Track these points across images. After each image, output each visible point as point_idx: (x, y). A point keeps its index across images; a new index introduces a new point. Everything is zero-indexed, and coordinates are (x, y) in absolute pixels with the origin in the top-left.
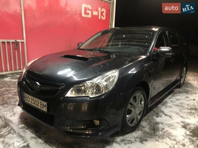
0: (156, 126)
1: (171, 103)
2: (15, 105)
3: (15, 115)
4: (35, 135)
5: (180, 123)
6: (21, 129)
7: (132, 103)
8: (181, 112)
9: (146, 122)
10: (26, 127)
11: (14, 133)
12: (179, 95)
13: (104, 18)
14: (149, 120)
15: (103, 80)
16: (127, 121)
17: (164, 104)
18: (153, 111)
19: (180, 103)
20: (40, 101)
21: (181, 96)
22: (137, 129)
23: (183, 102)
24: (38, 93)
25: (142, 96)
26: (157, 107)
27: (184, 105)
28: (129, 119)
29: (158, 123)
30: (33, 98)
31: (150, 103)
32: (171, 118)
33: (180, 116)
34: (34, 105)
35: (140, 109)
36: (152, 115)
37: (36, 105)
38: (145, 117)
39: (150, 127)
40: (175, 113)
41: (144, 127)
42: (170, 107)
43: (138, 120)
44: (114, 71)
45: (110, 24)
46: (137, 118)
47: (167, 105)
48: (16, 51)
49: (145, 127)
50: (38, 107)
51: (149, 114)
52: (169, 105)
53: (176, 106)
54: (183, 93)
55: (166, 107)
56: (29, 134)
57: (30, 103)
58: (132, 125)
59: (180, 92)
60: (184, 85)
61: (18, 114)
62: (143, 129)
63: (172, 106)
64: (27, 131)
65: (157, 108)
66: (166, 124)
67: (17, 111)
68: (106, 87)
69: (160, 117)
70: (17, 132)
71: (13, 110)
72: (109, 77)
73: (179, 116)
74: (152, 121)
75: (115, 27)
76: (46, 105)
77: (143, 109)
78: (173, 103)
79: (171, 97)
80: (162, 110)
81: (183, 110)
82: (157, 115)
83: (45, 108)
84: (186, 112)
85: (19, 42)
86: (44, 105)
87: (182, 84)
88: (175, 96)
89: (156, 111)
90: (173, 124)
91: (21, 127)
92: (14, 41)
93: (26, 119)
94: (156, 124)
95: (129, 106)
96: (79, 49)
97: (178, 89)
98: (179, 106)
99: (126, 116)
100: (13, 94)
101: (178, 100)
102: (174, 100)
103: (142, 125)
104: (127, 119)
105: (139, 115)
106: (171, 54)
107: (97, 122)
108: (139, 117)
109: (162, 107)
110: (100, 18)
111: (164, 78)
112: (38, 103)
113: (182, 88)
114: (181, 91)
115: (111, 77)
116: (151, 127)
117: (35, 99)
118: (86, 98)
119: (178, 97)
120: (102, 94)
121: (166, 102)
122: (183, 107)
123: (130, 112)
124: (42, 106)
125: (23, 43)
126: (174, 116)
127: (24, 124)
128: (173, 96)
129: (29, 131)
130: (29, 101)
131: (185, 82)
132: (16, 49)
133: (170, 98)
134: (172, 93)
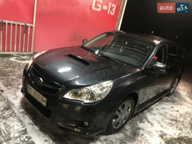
0: (138, 131)
1: (156, 110)
2: (18, 88)
3: (17, 98)
4: (33, 121)
5: (159, 132)
6: (21, 114)
7: (120, 110)
8: (163, 121)
9: (130, 126)
10: (26, 113)
11: (15, 117)
12: (166, 103)
13: (112, 14)
14: (133, 124)
15: (98, 89)
16: (113, 124)
17: (150, 110)
18: (138, 116)
19: (164, 112)
20: (41, 96)
21: (168, 105)
22: (120, 131)
23: (167, 112)
24: (40, 87)
25: (130, 104)
26: (143, 112)
27: (167, 115)
28: (114, 123)
29: (139, 129)
30: (35, 91)
31: (136, 110)
32: (152, 125)
33: (161, 125)
34: (36, 97)
35: (126, 115)
36: (136, 120)
37: (37, 98)
38: (130, 121)
39: (131, 131)
40: (157, 121)
41: (126, 130)
42: (155, 114)
43: (123, 124)
44: (109, 82)
45: (118, 20)
46: (122, 122)
47: (152, 112)
48: (25, 34)
49: (128, 130)
50: (38, 100)
51: (134, 118)
52: (154, 112)
53: (160, 114)
54: (170, 102)
55: (151, 114)
56: (27, 120)
57: (32, 94)
58: (117, 128)
59: (167, 101)
60: (173, 94)
61: (20, 98)
62: (125, 132)
63: (157, 114)
64: (26, 116)
65: (143, 114)
66: (146, 131)
67: (19, 95)
68: (100, 95)
69: (143, 123)
70: (17, 116)
71: (16, 93)
72: (104, 87)
73: (159, 125)
74: (135, 126)
75: (120, 30)
76: (45, 101)
77: (128, 115)
78: (158, 111)
79: (158, 104)
80: (146, 116)
81: (165, 119)
82: (140, 120)
83: (44, 103)
84: (167, 122)
85: (28, 26)
86: (44, 100)
87: (171, 93)
88: (162, 104)
89: (141, 116)
90: (152, 132)
91: (21, 112)
92: (23, 24)
93: (26, 104)
94: (137, 130)
95: (117, 112)
96: (83, 47)
97: (166, 98)
98: (163, 115)
99: (112, 120)
100: (17, 76)
101: (163, 108)
102: (160, 109)
103: (125, 128)
104: (113, 123)
105: (125, 119)
106: (165, 71)
107: (87, 124)
108: (124, 121)
109: (147, 113)
110: (108, 13)
111: (157, 85)
112: (39, 96)
113: (170, 97)
114: (169, 99)
115: (106, 87)
116: (133, 131)
117: (37, 92)
118: (81, 102)
119: (164, 106)
120: (95, 101)
121: (152, 109)
122: (166, 116)
123: (116, 117)
124: (42, 100)
125: (31, 27)
126: (156, 124)
127: (24, 109)
128: (160, 103)
129: (28, 116)
130: (31, 93)
131: (175, 90)
132: (25, 32)
133: (156, 106)
134: (160, 101)
